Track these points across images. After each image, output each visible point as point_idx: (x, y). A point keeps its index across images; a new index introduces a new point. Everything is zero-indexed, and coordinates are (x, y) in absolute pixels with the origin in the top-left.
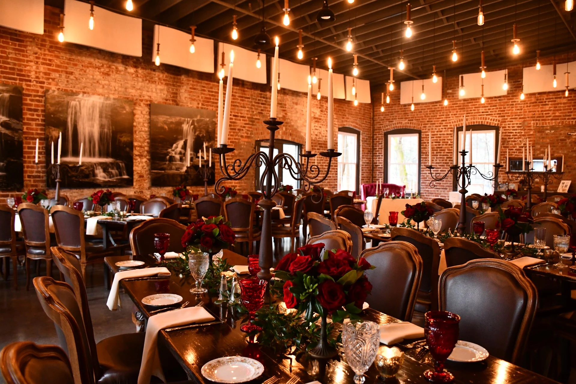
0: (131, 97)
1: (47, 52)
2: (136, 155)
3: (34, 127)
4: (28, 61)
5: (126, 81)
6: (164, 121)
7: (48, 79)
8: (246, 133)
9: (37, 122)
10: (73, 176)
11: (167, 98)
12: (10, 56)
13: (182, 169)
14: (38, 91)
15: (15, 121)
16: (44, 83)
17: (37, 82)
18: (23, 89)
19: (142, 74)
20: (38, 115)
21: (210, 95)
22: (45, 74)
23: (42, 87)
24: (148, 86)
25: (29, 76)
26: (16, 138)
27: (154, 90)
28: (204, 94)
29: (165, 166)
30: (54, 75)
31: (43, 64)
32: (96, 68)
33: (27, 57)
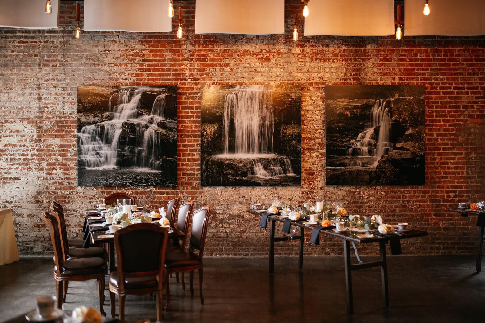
0: (296, 81)
1: (201, 48)
2: (304, 149)
3: (189, 124)
4: (183, 60)
5: (290, 64)
6: (345, 105)
7: (202, 75)
8: (479, 110)
9: (192, 119)
10: (229, 174)
11: (347, 77)
12: (167, 58)
13: (371, 164)
14: (192, 89)
15: (170, 120)
16: (198, 79)
17: (191, 79)
18: (178, 88)
19: (311, 53)
20: (192, 113)
21: (412, 65)
22: (199, 70)
23: (196, 84)
24: (319, 65)
25: (183, 75)
26: (171, 136)
27: (327, 70)
28: (403, 65)
29: (346, 161)
30: (209, 70)
31: (197, 60)
32: (254, 55)
33: (182, 55)
